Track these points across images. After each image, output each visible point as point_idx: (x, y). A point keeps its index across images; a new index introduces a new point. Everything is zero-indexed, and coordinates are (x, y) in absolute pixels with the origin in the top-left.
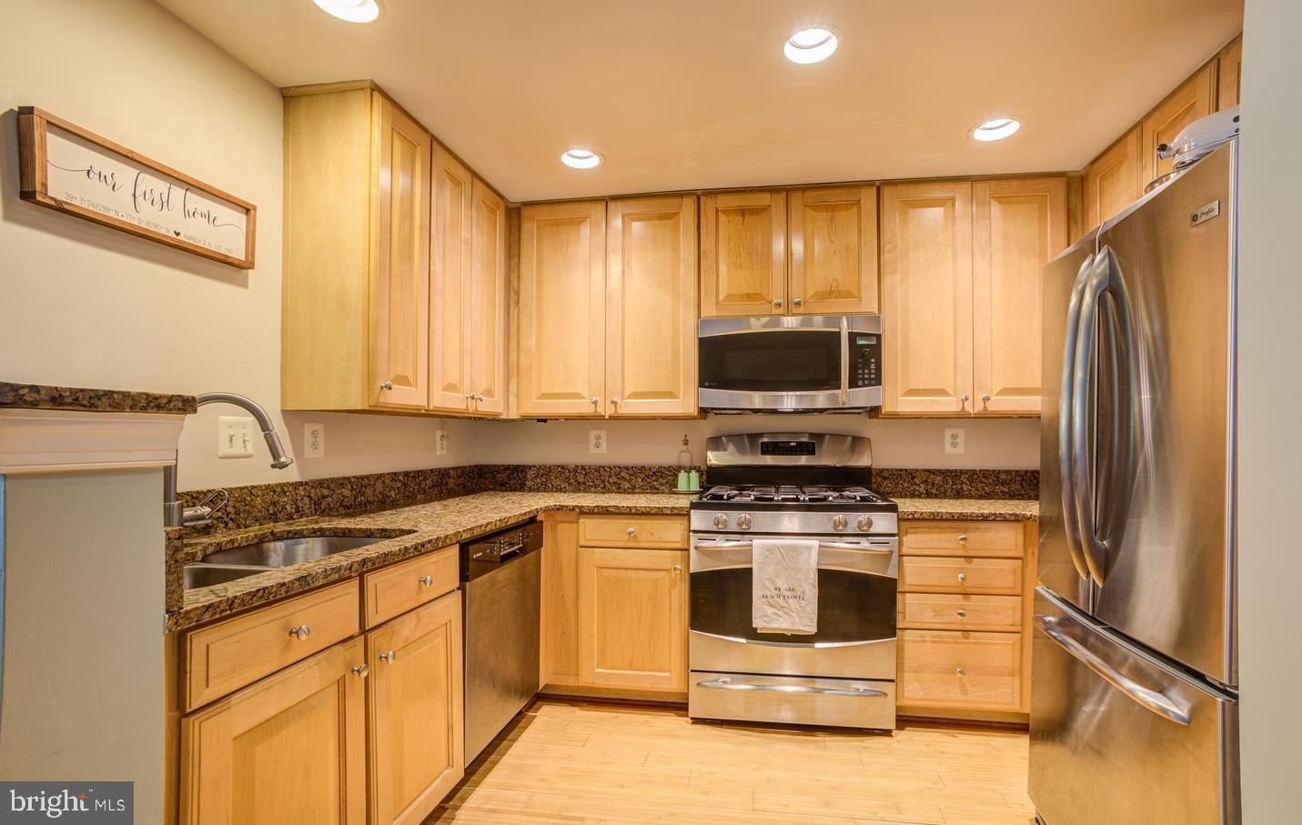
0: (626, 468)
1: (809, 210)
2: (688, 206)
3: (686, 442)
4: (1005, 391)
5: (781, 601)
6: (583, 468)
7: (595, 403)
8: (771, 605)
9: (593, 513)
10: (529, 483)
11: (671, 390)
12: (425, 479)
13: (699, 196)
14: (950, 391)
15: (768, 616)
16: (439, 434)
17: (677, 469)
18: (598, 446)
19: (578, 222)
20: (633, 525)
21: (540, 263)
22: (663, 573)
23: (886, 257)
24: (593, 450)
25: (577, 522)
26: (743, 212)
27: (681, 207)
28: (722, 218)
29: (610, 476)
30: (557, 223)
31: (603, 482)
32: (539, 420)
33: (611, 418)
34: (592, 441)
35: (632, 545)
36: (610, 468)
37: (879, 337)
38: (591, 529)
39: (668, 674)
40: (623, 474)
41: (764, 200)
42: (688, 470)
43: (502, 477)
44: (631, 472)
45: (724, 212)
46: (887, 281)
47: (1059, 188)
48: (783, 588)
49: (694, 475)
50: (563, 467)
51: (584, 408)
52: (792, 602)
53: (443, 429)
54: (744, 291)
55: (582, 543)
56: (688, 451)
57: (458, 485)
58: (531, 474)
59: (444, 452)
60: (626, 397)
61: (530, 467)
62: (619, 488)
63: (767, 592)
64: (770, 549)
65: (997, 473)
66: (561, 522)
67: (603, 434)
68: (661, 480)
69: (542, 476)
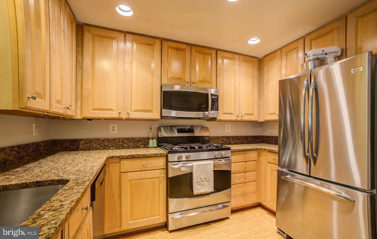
0: (126, 139)
1: (197, 53)
2: (158, 43)
3: (151, 129)
4: (246, 114)
5: (202, 183)
6: (107, 139)
7: (120, 113)
8: (199, 185)
9: (128, 158)
10: (81, 147)
11: (150, 109)
12: (29, 148)
13: (163, 40)
14: (234, 114)
15: (198, 189)
16: (34, 125)
17: (148, 139)
18: (113, 130)
19: (113, 38)
20: (144, 162)
21: (93, 52)
22: (156, 179)
23: (218, 72)
24: (111, 132)
25: (120, 163)
26: (177, 49)
27: (155, 42)
28: (170, 49)
29: (119, 142)
30: (102, 37)
31: (116, 145)
32: (88, 120)
33: (126, 119)
34: (111, 128)
35: (144, 169)
36: (119, 139)
37: (218, 96)
38: (126, 165)
39: (159, 217)
40: (125, 141)
41: (184, 46)
42: (153, 139)
43: (65, 145)
44: (128, 140)
45: (170, 48)
46: (218, 79)
47: (256, 61)
48: (203, 178)
49: (155, 141)
50: (98, 140)
51: (114, 115)
52: (205, 182)
53: (36, 123)
54: (177, 76)
55: (122, 171)
56: (151, 132)
57: (45, 150)
58: (82, 143)
59: (37, 134)
60: (132, 111)
61: (82, 140)
62: (123, 147)
63: (198, 181)
64: (199, 166)
65: (238, 137)
66: (112, 163)
67: (116, 126)
68: (140, 143)
69: (88, 143)
